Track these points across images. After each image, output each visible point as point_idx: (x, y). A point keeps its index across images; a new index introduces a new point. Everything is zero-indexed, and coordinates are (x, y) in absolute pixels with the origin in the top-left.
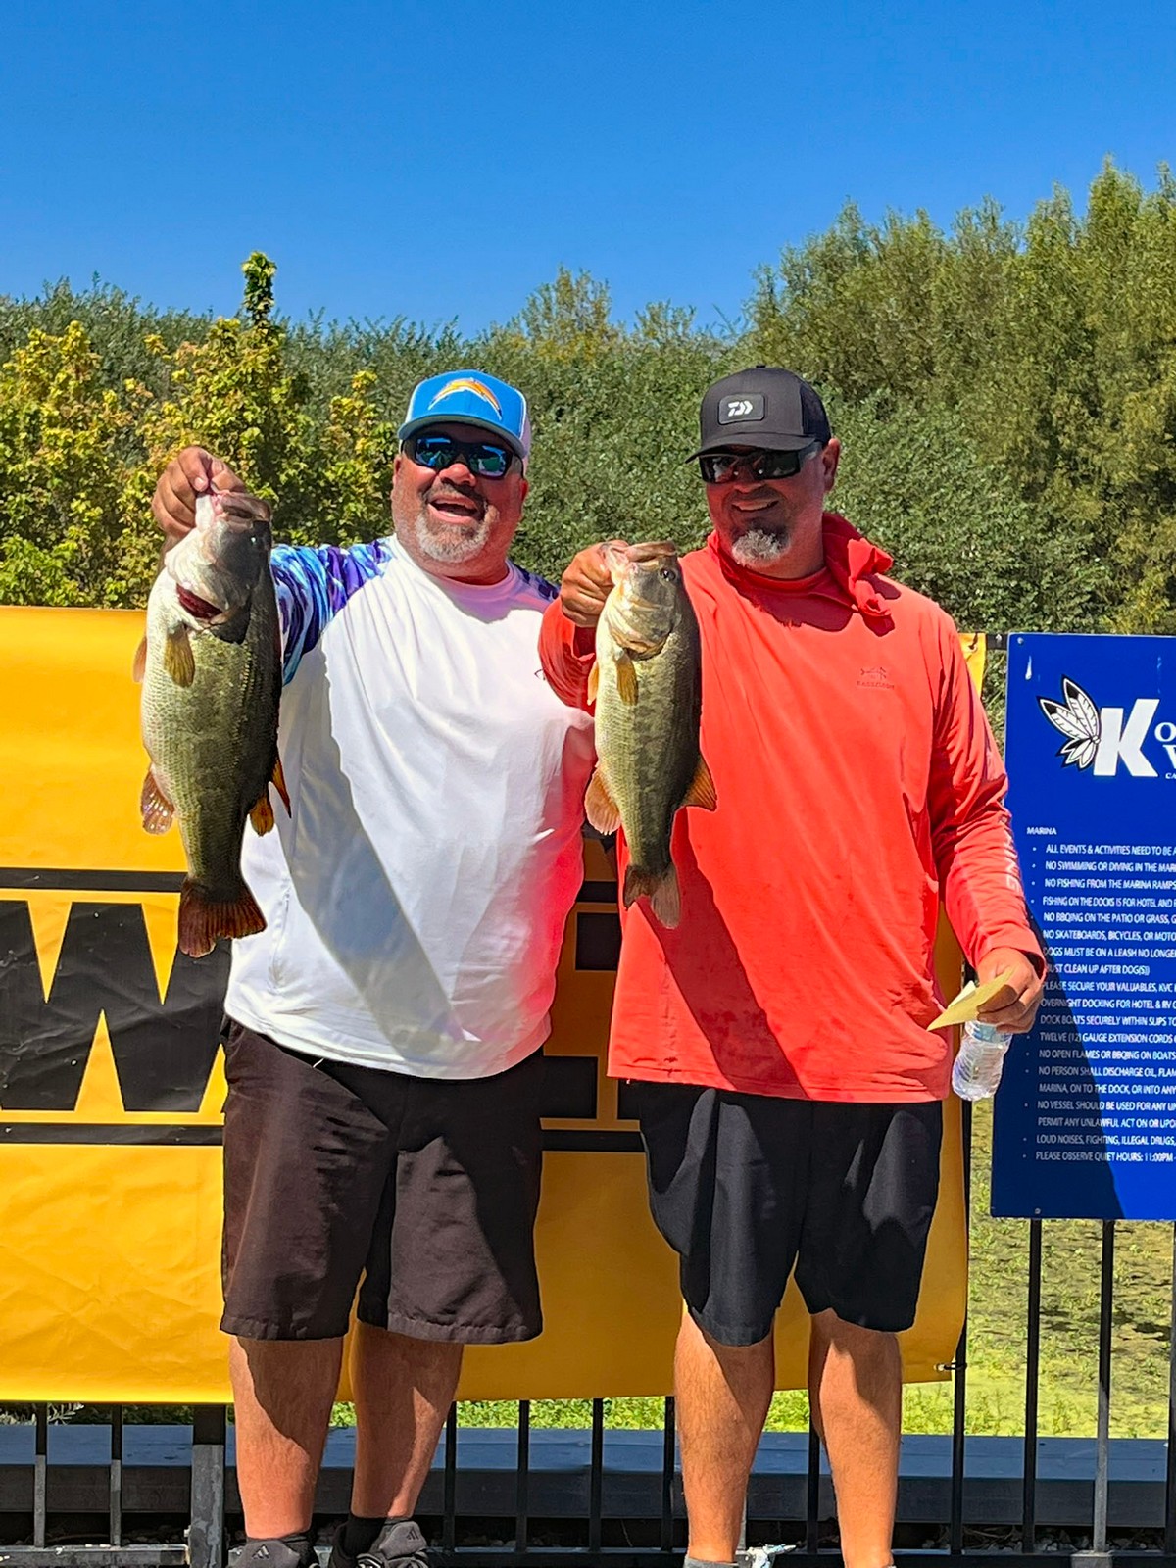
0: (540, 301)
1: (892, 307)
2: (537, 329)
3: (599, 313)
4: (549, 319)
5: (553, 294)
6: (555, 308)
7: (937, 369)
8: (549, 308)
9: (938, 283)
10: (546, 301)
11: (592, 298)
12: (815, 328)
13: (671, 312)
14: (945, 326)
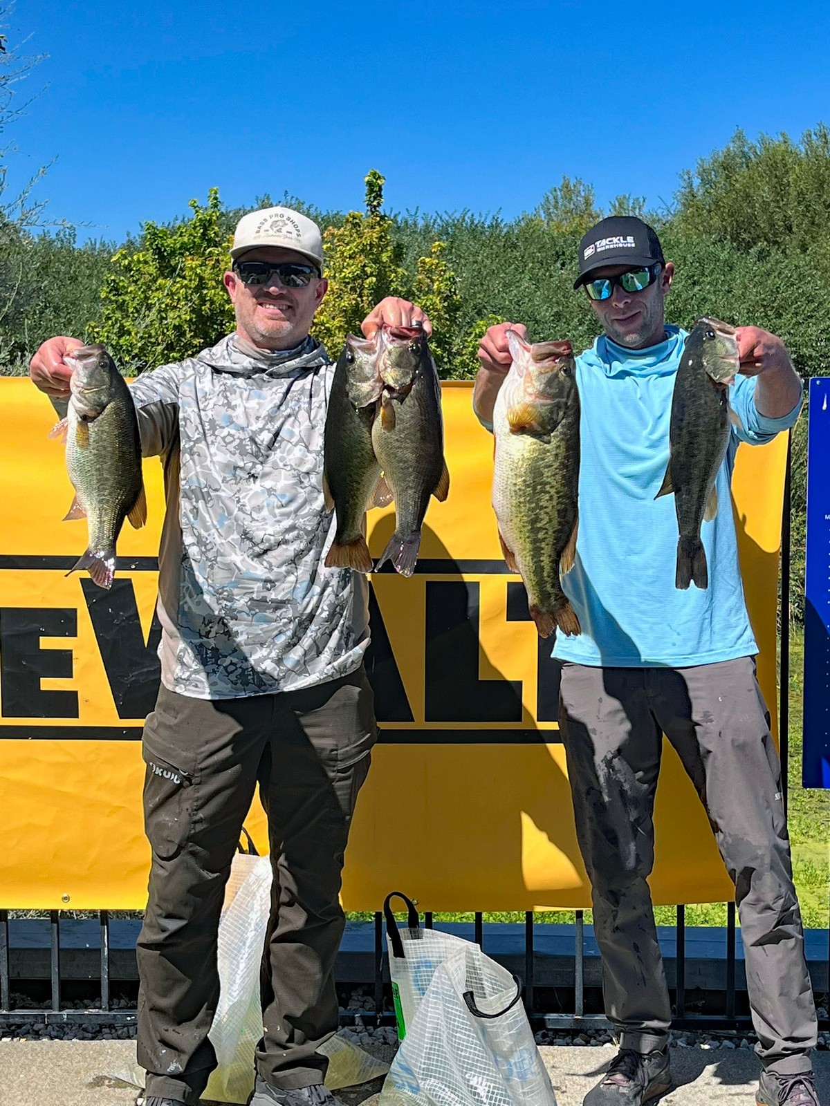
0: (551, 197)
1: (765, 192)
2: (550, 214)
3: (588, 203)
4: (556, 207)
5: (559, 193)
6: (560, 201)
7: (795, 229)
8: (557, 202)
9: (794, 176)
10: (556, 198)
11: (583, 194)
12: (719, 207)
13: (631, 201)
14: (799, 203)
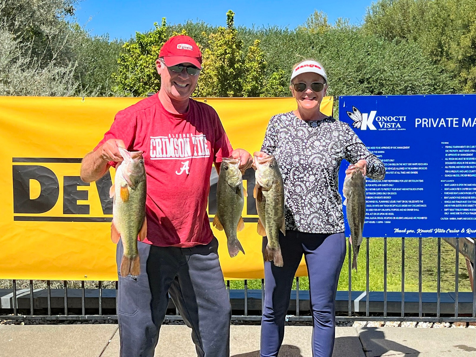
0: (310, 19)
1: (400, 16)
2: (309, 26)
3: (325, 22)
4: (312, 23)
5: (313, 17)
6: (314, 20)
8: (312, 21)
9: (412, 9)
10: (312, 19)
11: (323, 17)
12: (380, 23)
13: (344, 20)
14: (414, 20)
